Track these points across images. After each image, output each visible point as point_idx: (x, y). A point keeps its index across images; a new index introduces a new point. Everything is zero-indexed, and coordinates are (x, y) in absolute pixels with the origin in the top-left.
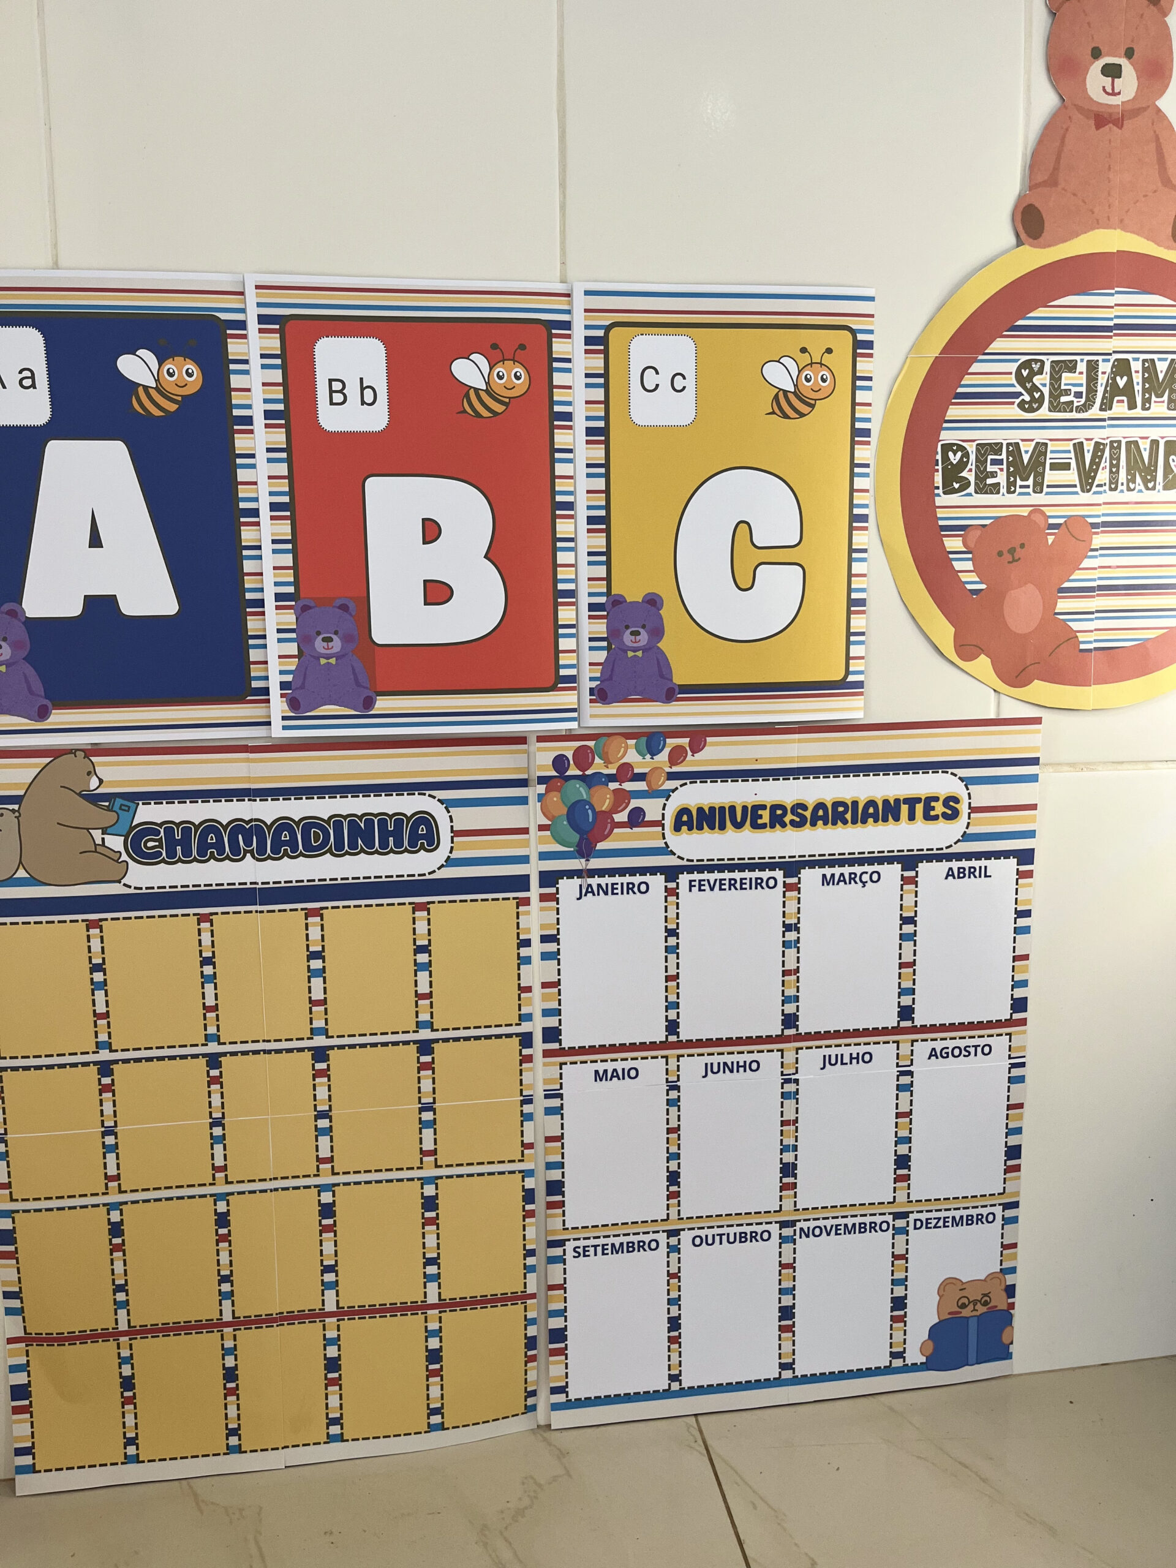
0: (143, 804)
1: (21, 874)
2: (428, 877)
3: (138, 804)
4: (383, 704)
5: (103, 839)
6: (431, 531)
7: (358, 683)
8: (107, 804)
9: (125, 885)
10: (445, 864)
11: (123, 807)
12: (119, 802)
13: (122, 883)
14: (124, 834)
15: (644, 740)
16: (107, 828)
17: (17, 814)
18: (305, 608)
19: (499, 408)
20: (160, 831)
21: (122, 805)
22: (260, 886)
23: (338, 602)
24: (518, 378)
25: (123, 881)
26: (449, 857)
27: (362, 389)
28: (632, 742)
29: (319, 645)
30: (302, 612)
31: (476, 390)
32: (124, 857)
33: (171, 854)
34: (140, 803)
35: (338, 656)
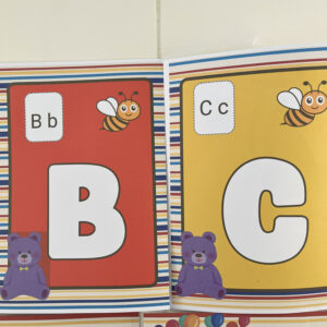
4: (54, 295)
6: (84, 194)
7: (40, 283)
15: (210, 318)
18: (13, 238)
19: (123, 126)
23: (31, 235)
24: (133, 109)
27: (50, 119)
28: (202, 319)
29: (20, 259)
30: (12, 240)
31: (111, 117)
35: (29, 266)
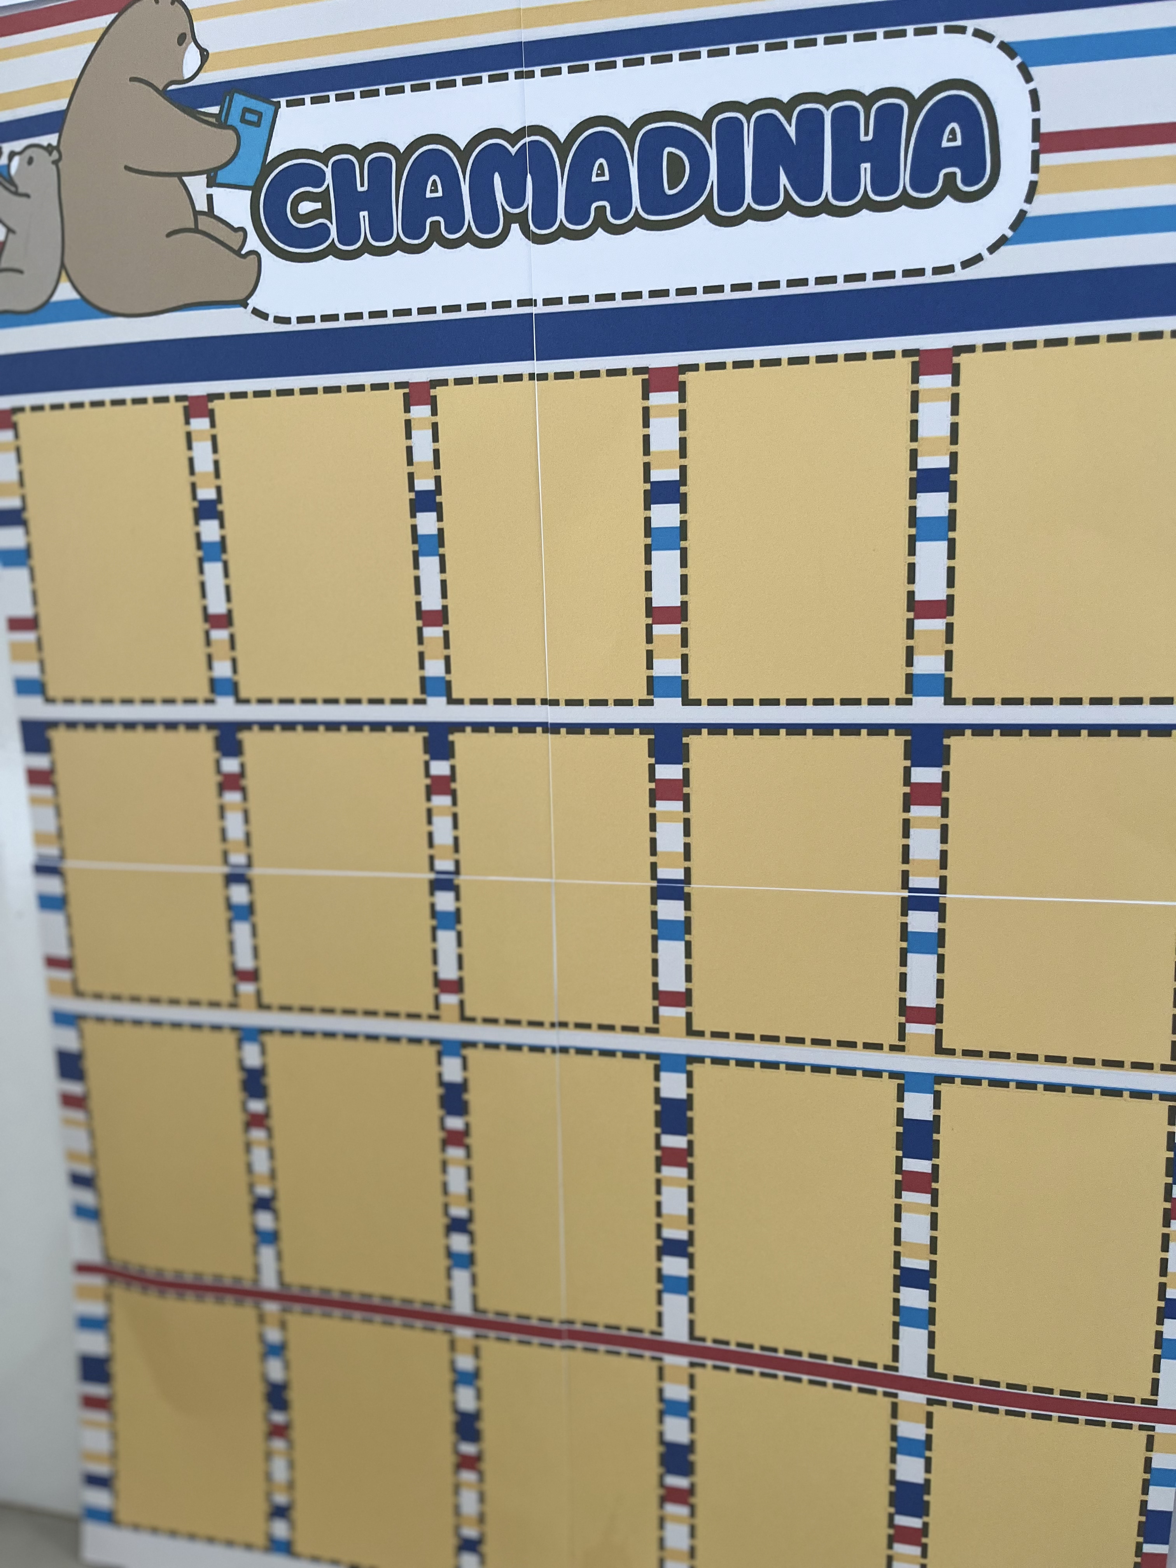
0: (289, 104)
1: (65, 292)
2: (961, 275)
3: (278, 105)
5: (210, 198)
8: (215, 110)
9: (256, 312)
10: (1009, 234)
11: (249, 117)
12: (240, 101)
13: (250, 308)
14: (251, 183)
16: (216, 170)
17: (55, 155)
20: (324, 173)
21: (246, 110)
22: (540, 309)
25: (252, 302)
26: (1022, 213)
32: (253, 243)
33: (349, 233)
34: (283, 101)
